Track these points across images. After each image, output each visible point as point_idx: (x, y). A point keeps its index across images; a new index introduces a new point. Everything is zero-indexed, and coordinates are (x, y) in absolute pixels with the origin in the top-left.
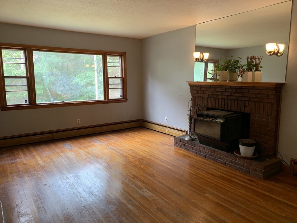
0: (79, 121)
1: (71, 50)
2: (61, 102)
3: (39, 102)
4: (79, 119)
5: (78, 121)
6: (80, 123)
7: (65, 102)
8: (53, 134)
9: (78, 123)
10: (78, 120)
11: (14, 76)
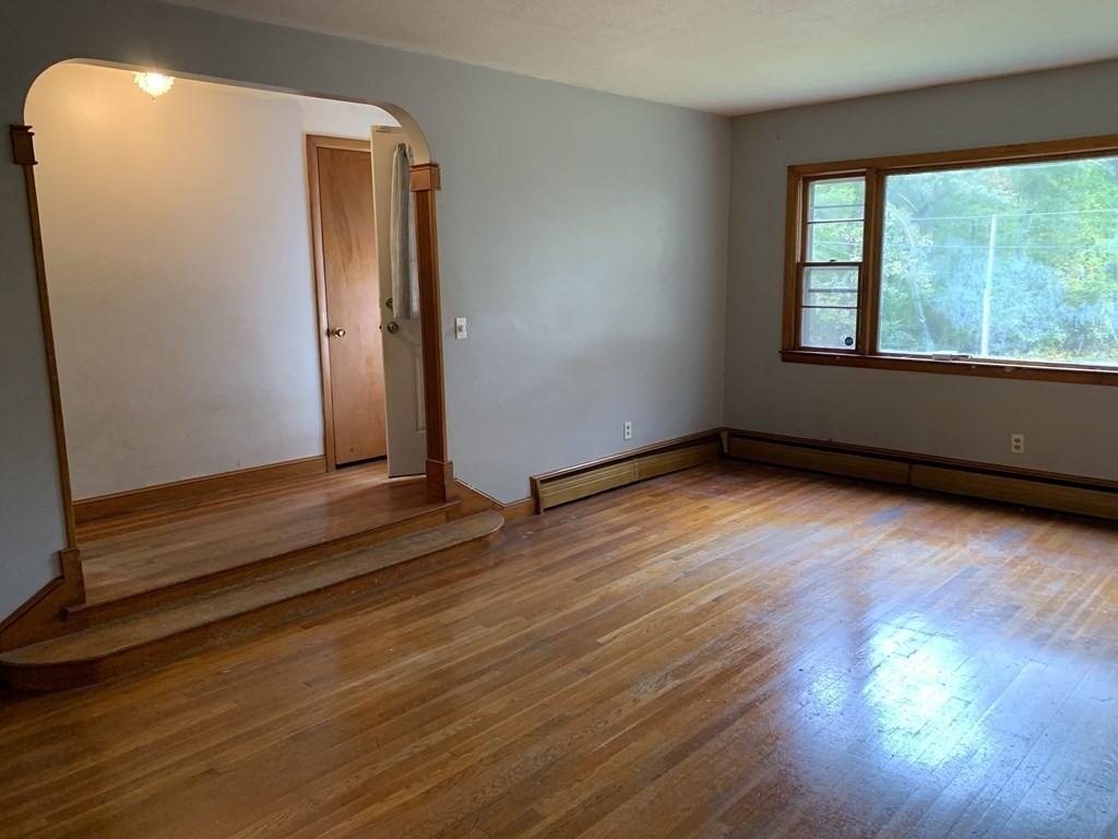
0: (1021, 444)
1: (1024, 152)
2: (956, 358)
3: (886, 347)
4: (1021, 437)
5: (1014, 444)
6: (1021, 451)
7: (973, 360)
8: (914, 466)
9: (1014, 450)
10: (1015, 436)
11: (828, 261)
